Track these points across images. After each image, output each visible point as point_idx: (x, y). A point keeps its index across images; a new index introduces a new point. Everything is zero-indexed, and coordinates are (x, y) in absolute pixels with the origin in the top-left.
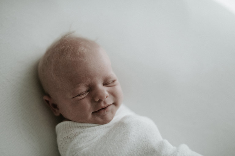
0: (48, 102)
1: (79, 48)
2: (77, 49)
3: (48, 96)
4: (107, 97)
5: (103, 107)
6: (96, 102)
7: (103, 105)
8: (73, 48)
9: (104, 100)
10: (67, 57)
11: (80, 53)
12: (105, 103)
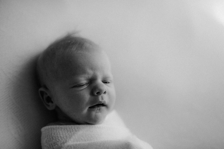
4: (105, 92)
6: (94, 95)
7: (100, 100)
9: (102, 95)
12: (102, 99)
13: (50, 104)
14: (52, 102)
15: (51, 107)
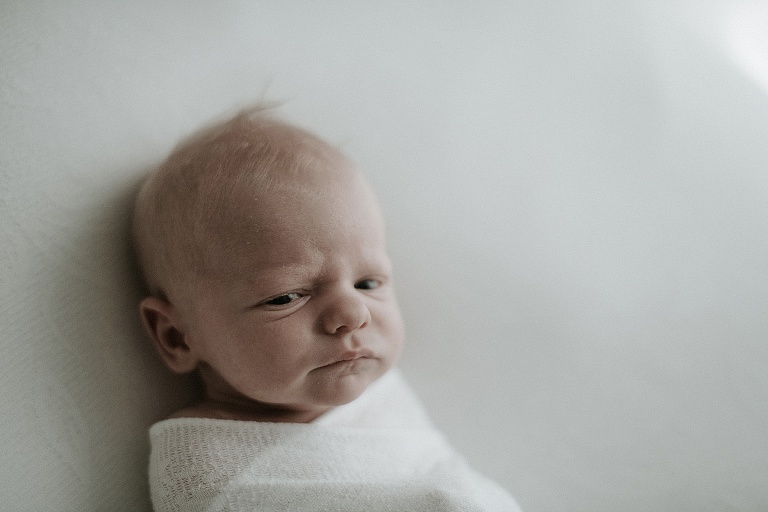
1: (299, 156)
2: (292, 157)
4: (364, 325)
6: (327, 334)
9: (353, 331)
12: (356, 343)
13: (178, 352)
15: (182, 363)
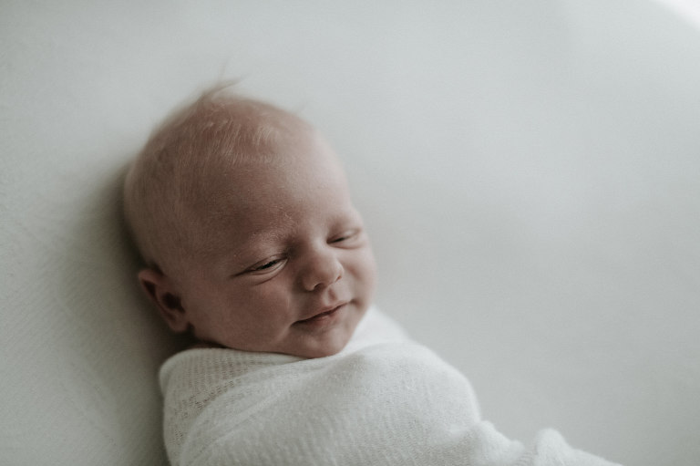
0: (150, 287)
1: (259, 129)
2: (253, 130)
3: (157, 270)
4: (339, 278)
5: (326, 308)
6: (306, 291)
7: (326, 301)
8: (240, 126)
9: (329, 287)
10: (223, 152)
11: (262, 142)
12: (333, 296)
14: (182, 310)
